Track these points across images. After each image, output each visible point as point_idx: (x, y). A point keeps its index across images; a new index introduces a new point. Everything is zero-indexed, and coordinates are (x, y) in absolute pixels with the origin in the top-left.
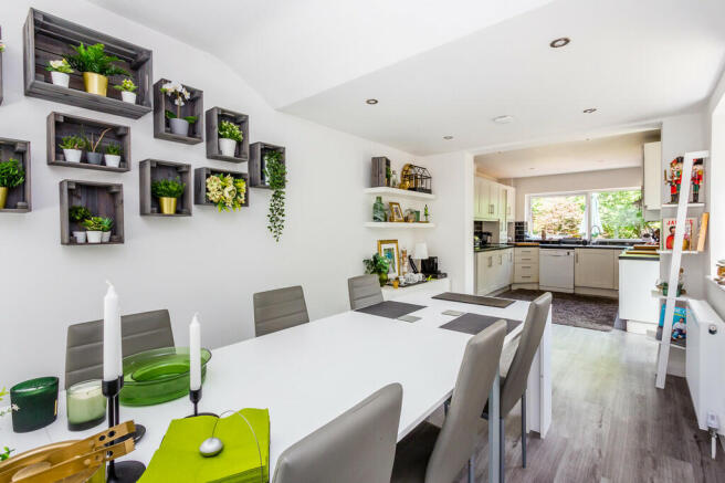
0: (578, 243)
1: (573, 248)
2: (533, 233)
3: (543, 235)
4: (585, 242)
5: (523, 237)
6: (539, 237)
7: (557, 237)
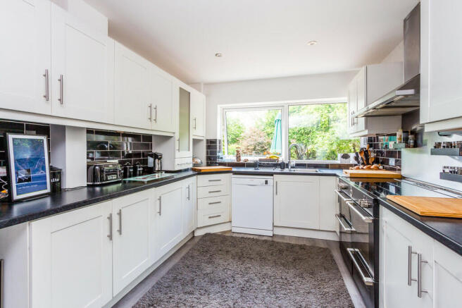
0: (275, 166)
1: (271, 174)
2: (227, 154)
3: (238, 157)
4: (283, 166)
5: (215, 158)
6: (232, 159)
7: (253, 158)
